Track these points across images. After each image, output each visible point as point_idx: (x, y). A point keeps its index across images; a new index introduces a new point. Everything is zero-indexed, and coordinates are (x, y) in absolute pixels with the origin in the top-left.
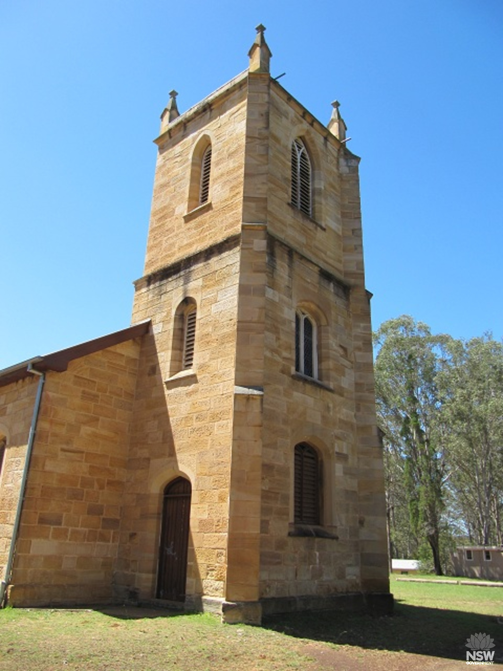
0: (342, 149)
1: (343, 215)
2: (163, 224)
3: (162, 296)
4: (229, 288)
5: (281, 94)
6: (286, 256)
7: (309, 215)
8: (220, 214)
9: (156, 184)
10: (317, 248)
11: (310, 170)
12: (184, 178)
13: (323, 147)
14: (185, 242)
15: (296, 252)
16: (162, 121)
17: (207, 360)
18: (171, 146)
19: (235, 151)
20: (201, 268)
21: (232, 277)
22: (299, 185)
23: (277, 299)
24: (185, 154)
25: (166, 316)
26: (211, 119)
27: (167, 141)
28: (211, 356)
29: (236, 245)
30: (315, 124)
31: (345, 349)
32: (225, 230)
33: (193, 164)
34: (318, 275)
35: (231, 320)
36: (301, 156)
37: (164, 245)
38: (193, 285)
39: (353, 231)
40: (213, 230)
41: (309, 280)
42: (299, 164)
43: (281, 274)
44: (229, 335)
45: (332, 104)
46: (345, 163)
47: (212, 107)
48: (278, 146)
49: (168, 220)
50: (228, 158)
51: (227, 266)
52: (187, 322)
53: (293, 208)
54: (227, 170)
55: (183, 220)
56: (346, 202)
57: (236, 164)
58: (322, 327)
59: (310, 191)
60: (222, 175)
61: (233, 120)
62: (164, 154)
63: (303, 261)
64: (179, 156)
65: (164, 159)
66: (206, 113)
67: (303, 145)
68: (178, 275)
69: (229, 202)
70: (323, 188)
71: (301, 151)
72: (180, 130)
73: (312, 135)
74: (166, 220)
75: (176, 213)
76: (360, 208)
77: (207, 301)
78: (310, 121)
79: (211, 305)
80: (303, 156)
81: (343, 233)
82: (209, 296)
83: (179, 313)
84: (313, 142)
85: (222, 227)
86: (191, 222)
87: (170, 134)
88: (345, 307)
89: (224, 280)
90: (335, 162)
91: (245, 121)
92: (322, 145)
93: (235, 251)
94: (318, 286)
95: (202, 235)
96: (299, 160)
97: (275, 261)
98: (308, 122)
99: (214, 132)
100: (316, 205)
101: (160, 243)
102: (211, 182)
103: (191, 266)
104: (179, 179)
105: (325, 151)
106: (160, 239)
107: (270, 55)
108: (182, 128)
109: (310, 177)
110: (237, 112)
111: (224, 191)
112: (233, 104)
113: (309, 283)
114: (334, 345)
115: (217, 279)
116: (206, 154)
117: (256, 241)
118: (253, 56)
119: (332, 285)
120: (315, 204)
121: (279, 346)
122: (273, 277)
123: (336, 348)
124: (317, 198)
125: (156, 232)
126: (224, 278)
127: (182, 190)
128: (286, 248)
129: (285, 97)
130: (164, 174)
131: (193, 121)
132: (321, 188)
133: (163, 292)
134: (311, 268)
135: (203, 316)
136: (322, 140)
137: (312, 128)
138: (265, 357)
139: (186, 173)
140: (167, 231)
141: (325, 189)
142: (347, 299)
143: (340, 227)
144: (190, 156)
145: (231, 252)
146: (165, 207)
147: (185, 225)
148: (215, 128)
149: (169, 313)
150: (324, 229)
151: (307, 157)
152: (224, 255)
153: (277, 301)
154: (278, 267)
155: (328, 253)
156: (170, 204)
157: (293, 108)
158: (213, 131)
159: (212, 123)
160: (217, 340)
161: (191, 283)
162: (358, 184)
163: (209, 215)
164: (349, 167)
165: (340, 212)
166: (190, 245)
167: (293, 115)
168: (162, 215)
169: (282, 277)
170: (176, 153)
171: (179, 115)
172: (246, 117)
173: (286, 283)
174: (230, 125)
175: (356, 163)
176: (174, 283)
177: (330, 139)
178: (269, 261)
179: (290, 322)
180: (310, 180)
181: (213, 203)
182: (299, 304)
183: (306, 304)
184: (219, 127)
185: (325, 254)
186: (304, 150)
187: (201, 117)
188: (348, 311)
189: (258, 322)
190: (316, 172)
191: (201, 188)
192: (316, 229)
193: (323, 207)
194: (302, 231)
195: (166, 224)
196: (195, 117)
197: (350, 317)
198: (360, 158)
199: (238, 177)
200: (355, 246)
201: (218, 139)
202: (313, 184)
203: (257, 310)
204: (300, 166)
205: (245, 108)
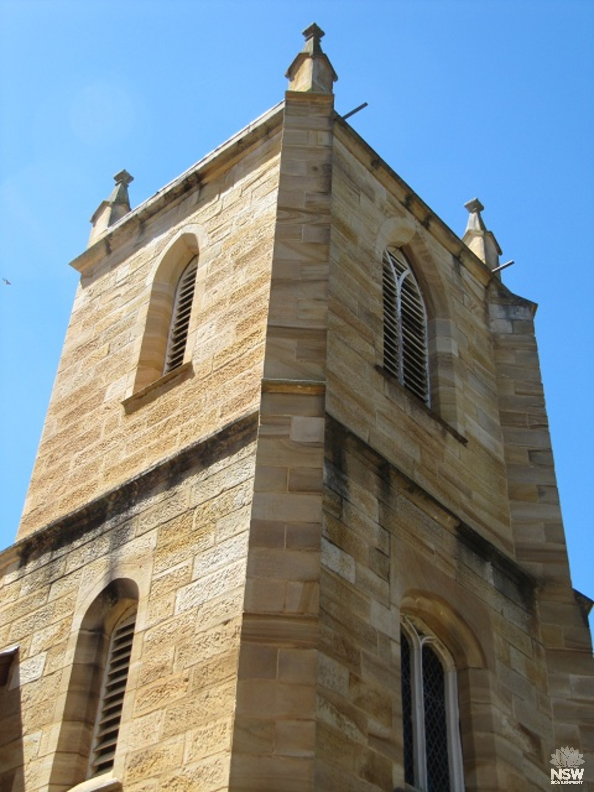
0: (493, 287)
1: (505, 418)
2: (75, 426)
3: (54, 585)
4: (226, 544)
5: (357, 149)
6: (373, 477)
7: (424, 402)
8: (210, 383)
9: (68, 347)
10: (447, 477)
11: (425, 317)
12: (130, 324)
13: (452, 275)
14: (124, 456)
15: (398, 472)
16: (94, 226)
17: (155, 739)
18: (109, 267)
19: (251, 252)
20: (156, 507)
21: (233, 516)
22: (400, 342)
23: (351, 577)
24: (140, 277)
25: (59, 636)
26: (199, 203)
27: (100, 261)
28: (167, 725)
29: (245, 441)
30: (432, 224)
31: (535, 740)
32: (221, 416)
33: (154, 294)
34: (454, 538)
35: (226, 623)
36: (403, 285)
37: (72, 470)
38: (133, 550)
39: (531, 453)
40: (192, 421)
41: (432, 547)
42: (399, 301)
43: (361, 517)
44: (220, 664)
45: (466, 206)
46: (503, 314)
47: (205, 181)
48: (350, 245)
49: (88, 414)
50: (235, 268)
51: (222, 492)
52: (111, 649)
53: (387, 379)
54: (231, 291)
55: (121, 410)
56: (511, 392)
57: (254, 277)
58: (470, 671)
59: (427, 359)
60: (220, 303)
61: (249, 196)
62: (92, 286)
63: (415, 497)
64: (125, 283)
65: (90, 295)
66: (191, 194)
67: (407, 265)
68: (99, 531)
69: (234, 356)
70: (456, 354)
71: (403, 276)
72: (130, 235)
73: (427, 245)
74: (81, 418)
75: (106, 399)
76: (543, 406)
77: (166, 584)
78: (422, 217)
79: (176, 590)
80: (406, 285)
81: (506, 459)
82: (170, 571)
83: (93, 624)
84: (429, 258)
85: (215, 411)
86: (141, 411)
87: (108, 245)
88: (524, 628)
89: (213, 525)
90: (480, 308)
91: (276, 193)
92: (450, 269)
93: (246, 454)
94: (454, 563)
95: (164, 436)
96: (398, 293)
97: (345, 482)
98: (417, 218)
99: (206, 225)
100: (441, 388)
101: (64, 468)
102: (192, 323)
103: (132, 505)
104: (122, 327)
105: (456, 282)
106: (64, 459)
107: (334, 77)
108: (137, 229)
109: (425, 331)
110: (258, 178)
111: (222, 334)
112: (251, 166)
113: (432, 552)
114: (504, 722)
115: (194, 527)
116: (185, 277)
117: (297, 420)
118: (296, 76)
119: (489, 569)
120: (438, 386)
121: (359, 701)
122: (339, 519)
123: (509, 730)
124: (442, 373)
125: (56, 446)
126: (214, 521)
127: (123, 349)
128: (374, 458)
129: (367, 160)
130: (86, 324)
131: (160, 213)
132: (451, 354)
133: (57, 575)
134: (436, 518)
135: (152, 622)
136: (449, 259)
137: (426, 232)
138: (320, 725)
139: (137, 314)
140: (83, 438)
141: (460, 357)
142: (530, 609)
143: (501, 446)
144: (150, 280)
145: (235, 458)
146: (84, 390)
147: (125, 419)
148: (209, 217)
149: (65, 626)
150: (463, 441)
151: (418, 290)
152: (215, 468)
153: (352, 581)
154: (353, 498)
155: (475, 495)
156: (95, 383)
157: (384, 185)
158: (203, 224)
159: (202, 209)
160: (187, 680)
161: (128, 545)
162: (536, 356)
163: (186, 390)
164: (512, 321)
165: (498, 413)
166: (135, 461)
167: (385, 198)
168: (73, 407)
169: (364, 525)
170: (117, 281)
171: (130, 210)
172: (277, 185)
173: (375, 541)
174: (241, 205)
175: (528, 314)
176: (87, 551)
177: (467, 261)
178: (330, 480)
179: (387, 640)
180: (426, 337)
181: (194, 363)
182: (408, 600)
183: (427, 604)
184: (219, 214)
185: (469, 495)
186: (408, 276)
187: (179, 204)
188: (533, 639)
189: (301, 617)
190: (438, 320)
191: (171, 344)
192: (444, 435)
193: (457, 392)
194: (411, 433)
195: (81, 426)
196: (165, 206)
197: (539, 655)
198: (536, 305)
199: (258, 300)
200: (539, 487)
201: (213, 237)
202: (432, 346)
203: (299, 585)
204: (402, 305)
205: (278, 169)
